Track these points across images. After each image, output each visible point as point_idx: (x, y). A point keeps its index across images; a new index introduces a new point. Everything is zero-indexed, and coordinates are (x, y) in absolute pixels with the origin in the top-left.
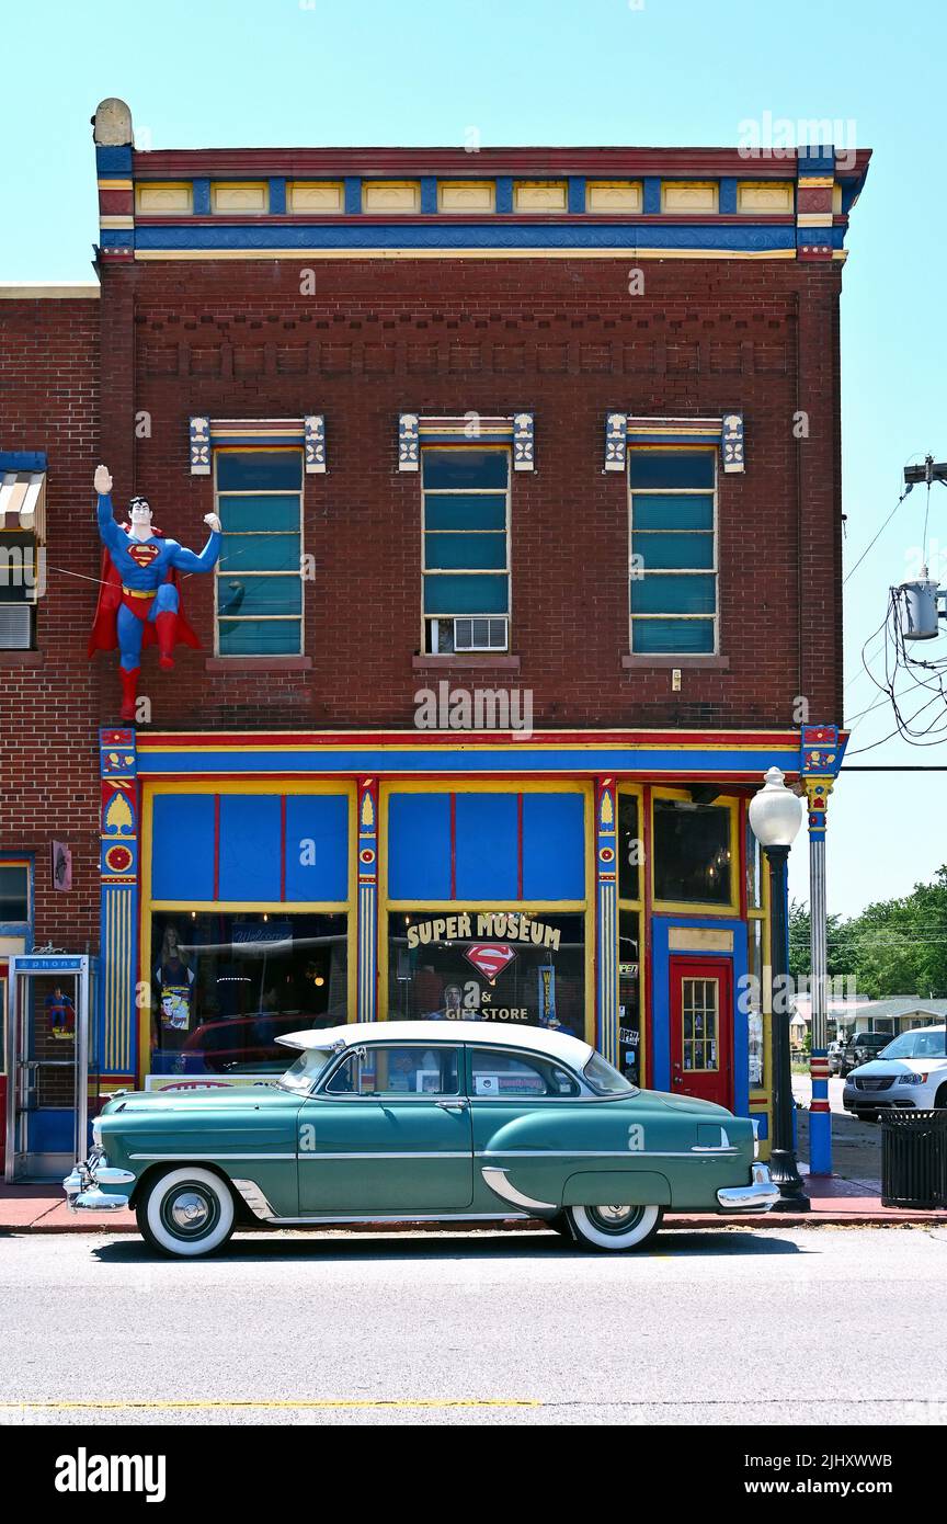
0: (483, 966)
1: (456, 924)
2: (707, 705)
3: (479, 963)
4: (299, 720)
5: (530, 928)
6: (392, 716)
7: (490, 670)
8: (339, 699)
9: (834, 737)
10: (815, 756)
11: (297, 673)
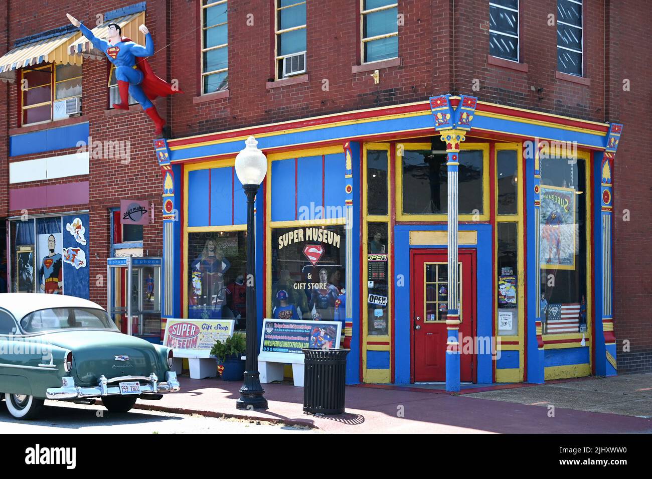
0: (311, 258)
1: (297, 234)
2: (391, 90)
3: (309, 257)
4: (226, 125)
5: (327, 234)
6: (259, 118)
7: (297, 85)
8: (240, 112)
9: (446, 102)
10: (440, 116)
11: (225, 99)
